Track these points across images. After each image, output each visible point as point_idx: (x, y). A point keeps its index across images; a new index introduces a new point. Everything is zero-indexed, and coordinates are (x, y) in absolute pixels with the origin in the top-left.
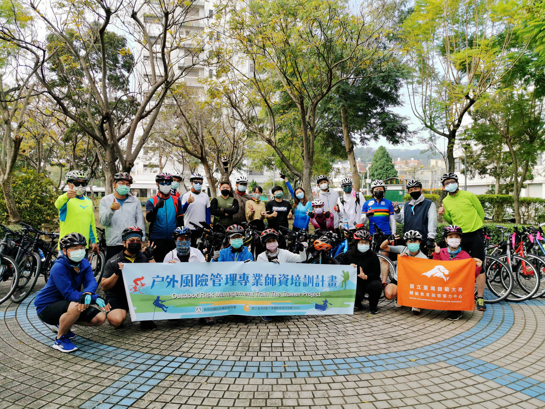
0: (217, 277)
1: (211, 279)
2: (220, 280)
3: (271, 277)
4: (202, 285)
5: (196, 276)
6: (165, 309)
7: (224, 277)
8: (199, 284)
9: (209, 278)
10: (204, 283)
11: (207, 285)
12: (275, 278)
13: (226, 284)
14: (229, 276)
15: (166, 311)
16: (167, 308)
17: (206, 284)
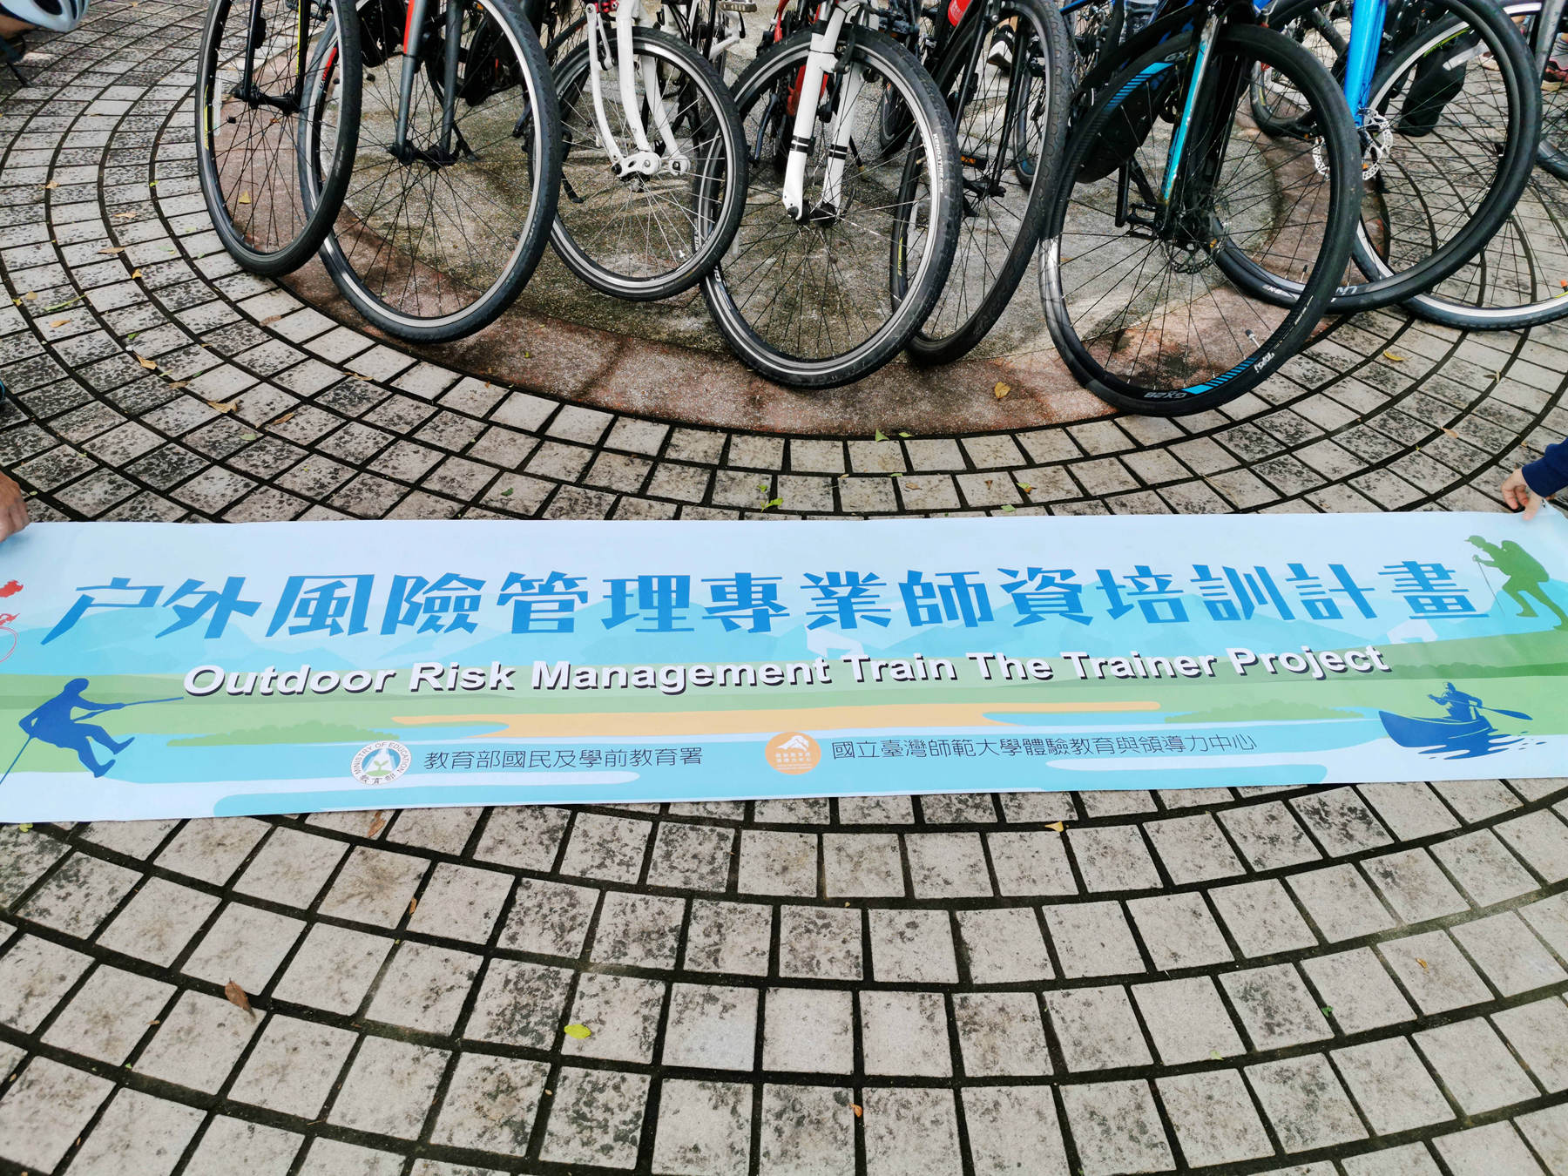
0: (547, 589)
1: (503, 600)
2: (567, 606)
3: (948, 581)
4: (432, 624)
5: (399, 582)
6: (101, 753)
7: (599, 593)
8: (409, 620)
9: (490, 593)
10: (448, 618)
11: (471, 628)
12: (980, 589)
13: (609, 623)
14: (632, 587)
15: (99, 771)
16: (116, 748)
17: (461, 622)
